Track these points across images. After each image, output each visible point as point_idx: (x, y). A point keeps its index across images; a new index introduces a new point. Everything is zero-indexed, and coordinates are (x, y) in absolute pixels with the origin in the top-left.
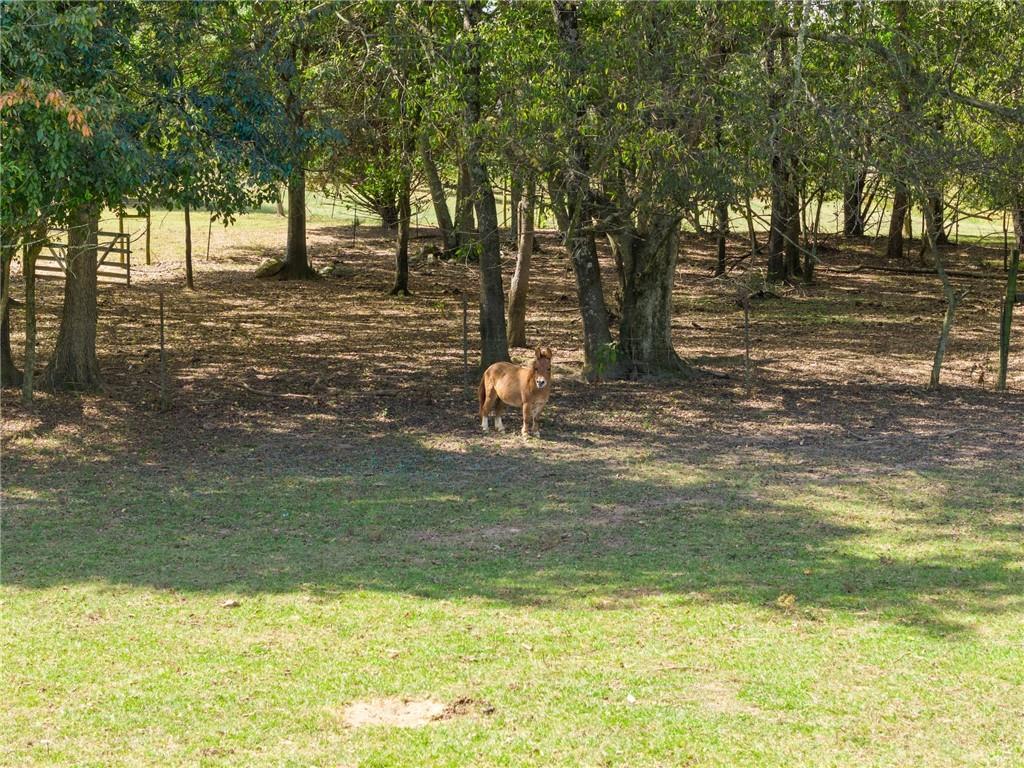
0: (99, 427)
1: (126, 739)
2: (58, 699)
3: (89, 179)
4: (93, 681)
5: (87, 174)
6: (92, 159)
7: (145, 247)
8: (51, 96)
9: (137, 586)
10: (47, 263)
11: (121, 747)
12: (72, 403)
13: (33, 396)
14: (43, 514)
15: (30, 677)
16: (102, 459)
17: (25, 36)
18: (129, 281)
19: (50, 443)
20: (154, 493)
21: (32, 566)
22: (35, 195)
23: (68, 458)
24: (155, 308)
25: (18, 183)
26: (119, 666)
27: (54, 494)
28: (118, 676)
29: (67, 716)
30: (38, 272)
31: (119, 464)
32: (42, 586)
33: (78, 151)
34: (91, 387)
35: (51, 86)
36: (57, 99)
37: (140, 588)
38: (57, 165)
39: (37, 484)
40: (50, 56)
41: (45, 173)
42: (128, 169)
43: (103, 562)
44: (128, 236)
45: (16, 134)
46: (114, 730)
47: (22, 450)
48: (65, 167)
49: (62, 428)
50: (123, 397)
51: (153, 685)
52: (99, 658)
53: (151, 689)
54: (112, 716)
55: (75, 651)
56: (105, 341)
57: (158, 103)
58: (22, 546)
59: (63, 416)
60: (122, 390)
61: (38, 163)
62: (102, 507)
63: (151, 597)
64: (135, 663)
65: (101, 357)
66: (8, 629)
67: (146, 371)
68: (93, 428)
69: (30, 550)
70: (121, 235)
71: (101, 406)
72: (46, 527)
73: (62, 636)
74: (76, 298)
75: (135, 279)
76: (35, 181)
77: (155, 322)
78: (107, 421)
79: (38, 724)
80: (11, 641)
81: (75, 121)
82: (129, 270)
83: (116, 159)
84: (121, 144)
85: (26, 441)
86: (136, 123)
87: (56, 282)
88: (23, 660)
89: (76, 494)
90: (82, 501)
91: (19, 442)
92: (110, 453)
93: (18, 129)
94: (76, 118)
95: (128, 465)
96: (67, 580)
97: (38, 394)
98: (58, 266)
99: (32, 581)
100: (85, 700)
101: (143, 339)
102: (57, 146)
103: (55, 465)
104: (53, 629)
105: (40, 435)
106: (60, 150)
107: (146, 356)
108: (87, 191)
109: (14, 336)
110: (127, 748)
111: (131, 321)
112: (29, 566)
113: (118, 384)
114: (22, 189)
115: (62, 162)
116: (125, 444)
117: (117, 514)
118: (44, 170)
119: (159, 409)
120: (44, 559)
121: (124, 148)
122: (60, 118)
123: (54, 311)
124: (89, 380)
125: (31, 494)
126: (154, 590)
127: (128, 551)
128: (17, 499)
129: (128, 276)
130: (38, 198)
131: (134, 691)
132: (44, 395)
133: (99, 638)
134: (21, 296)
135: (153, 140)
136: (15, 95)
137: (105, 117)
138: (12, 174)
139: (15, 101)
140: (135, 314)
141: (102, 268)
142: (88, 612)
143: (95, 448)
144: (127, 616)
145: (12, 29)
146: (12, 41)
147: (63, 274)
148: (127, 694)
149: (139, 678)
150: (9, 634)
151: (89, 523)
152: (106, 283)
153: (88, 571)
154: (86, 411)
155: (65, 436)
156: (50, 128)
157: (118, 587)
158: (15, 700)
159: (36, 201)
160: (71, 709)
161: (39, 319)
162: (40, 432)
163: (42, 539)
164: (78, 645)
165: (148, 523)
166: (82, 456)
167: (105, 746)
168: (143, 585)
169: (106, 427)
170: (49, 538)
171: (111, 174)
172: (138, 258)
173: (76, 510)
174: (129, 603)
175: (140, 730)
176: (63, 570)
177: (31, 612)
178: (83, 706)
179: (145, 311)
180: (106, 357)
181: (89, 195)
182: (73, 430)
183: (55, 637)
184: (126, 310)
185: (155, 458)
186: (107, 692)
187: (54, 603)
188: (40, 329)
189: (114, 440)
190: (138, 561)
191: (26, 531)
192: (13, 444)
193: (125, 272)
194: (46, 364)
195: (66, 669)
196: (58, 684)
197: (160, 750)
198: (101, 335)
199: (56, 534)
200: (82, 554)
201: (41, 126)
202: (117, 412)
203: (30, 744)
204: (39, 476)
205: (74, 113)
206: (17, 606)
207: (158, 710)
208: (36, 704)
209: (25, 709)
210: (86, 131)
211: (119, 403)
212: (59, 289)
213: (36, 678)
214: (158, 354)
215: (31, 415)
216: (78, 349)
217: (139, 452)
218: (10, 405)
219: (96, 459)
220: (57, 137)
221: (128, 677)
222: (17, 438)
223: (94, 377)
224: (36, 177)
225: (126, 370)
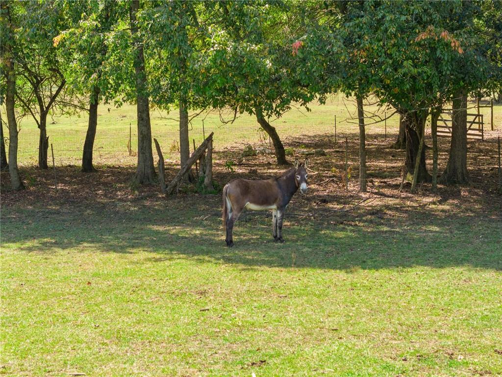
0: (468, 201)
1: (482, 332)
2: (449, 314)
3: (462, 76)
4: (466, 307)
5: (461, 73)
6: (463, 66)
7: (490, 122)
8: (443, 34)
9: (487, 269)
10: (443, 130)
11: (479, 335)
12: (456, 190)
13: (437, 187)
14: (442, 237)
15: (436, 304)
16: (470, 215)
17: (430, 6)
18: (483, 138)
19: (446, 207)
20: (496, 230)
21: (437, 259)
22: (436, 83)
23: (454, 214)
24: (496, 150)
25: (428, 77)
26: (478, 302)
27: (447, 229)
28: (478, 306)
29: (453, 321)
30: (438, 134)
31: (479, 217)
32: (441, 267)
33: (456, 62)
34: (465, 183)
35: (443, 29)
36: (446, 35)
37: (489, 270)
38: (446, 68)
39: (439, 224)
40: (442, 16)
41: (440, 72)
42: (482, 70)
43: (471, 258)
44: (482, 116)
45: (426, 53)
46: (476, 328)
47: (432, 210)
48: (450, 69)
49: (451, 201)
50: (480, 188)
51: (495, 310)
52: (469, 298)
53: (494, 312)
54: (475, 322)
55: (457, 294)
56: (471, 164)
57: (495, 39)
58: (432, 250)
59: (451, 196)
60: (480, 185)
61: (437, 68)
62: (470, 235)
63: (494, 274)
64: (486, 301)
65: (469, 170)
66: (425, 284)
67: (491, 176)
68: (466, 201)
69: (436, 252)
70: (479, 115)
71: (470, 192)
72: (444, 243)
73: (451, 288)
74: (457, 140)
75: (486, 137)
76: (436, 76)
77: (496, 156)
78: (472, 198)
79: (440, 323)
80: (427, 289)
81: (455, 46)
82: (483, 133)
83: (475, 65)
84: (477, 58)
85: (433, 206)
86: (485, 49)
87: (447, 138)
88: (433, 297)
89: (458, 229)
90: (461, 232)
91: (430, 207)
92: (474, 212)
93: (427, 51)
94: (455, 44)
95: (483, 218)
96: (453, 265)
97: (439, 186)
98: (448, 131)
99: (437, 265)
100: (462, 315)
101: (490, 163)
102: (446, 58)
103: (448, 216)
104: (447, 285)
105: (440, 204)
106: (448, 61)
107: (492, 170)
108: (461, 81)
109: (428, 162)
110: (482, 336)
111: (484, 156)
112: (435, 259)
113: (478, 182)
114: (430, 80)
115: (449, 67)
116: (481, 208)
117: (478, 238)
118: (440, 70)
119: (498, 193)
120: (443, 256)
121: (479, 60)
122: (447, 45)
123: (446, 151)
124: (464, 179)
125: (436, 229)
126: (496, 271)
127: (483, 254)
128: (430, 230)
129: (482, 136)
130: (438, 84)
131: (485, 313)
132: (442, 186)
133: (469, 289)
134: (431, 145)
135: (493, 57)
136: (425, 34)
137: (469, 44)
138: (425, 72)
139: (426, 37)
140: (487, 152)
141: (469, 132)
142: (464, 278)
143: (467, 210)
144: (482, 281)
145: (423, 3)
146: (423, 9)
147: (451, 135)
148: (483, 314)
149: (488, 307)
150: (426, 286)
151: (464, 242)
152: (471, 139)
153: (464, 262)
154: (462, 193)
155: (452, 204)
156: (442, 50)
157: (478, 269)
158: (429, 313)
159: (437, 86)
160: (455, 318)
161: (439, 154)
162: (440, 202)
163: (442, 247)
164: (459, 292)
165: (493, 242)
166: (461, 213)
167: (471, 334)
168: (491, 268)
169: (472, 201)
170: (445, 247)
171: (473, 73)
172: (487, 127)
173: (458, 236)
174: (483, 276)
175: (489, 329)
176: (451, 261)
177: (436, 277)
178: (461, 317)
179: (491, 151)
180: (472, 170)
181: (462, 83)
182: (456, 202)
183: (448, 288)
184: (482, 151)
185: (496, 215)
186: (473, 312)
187: (447, 274)
188: (440, 159)
189: (476, 207)
190: (488, 258)
191: (434, 244)
192: (428, 207)
193: (481, 134)
194: (442, 173)
195: (453, 302)
196: (449, 308)
197: (498, 338)
198: (469, 161)
199: (448, 246)
200: (461, 255)
201: (438, 49)
202: (477, 194)
203: (436, 331)
204: (440, 221)
205: (454, 42)
206: (430, 275)
207: (498, 321)
208: (439, 315)
209: (434, 317)
210: (461, 51)
211: (479, 190)
212: (448, 141)
213: (439, 305)
214: (497, 169)
215: (436, 194)
216: (458, 164)
217: (489, 212)
218: (426, 190)
219: (467, 214)
220: (446, 54)
221: (483, 307)
222: (429, 205)
223: (466, 178)
224: (437, 74)
225: (482, 176)
